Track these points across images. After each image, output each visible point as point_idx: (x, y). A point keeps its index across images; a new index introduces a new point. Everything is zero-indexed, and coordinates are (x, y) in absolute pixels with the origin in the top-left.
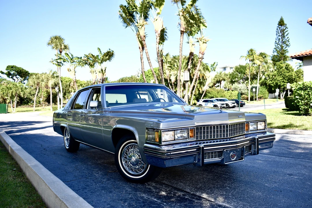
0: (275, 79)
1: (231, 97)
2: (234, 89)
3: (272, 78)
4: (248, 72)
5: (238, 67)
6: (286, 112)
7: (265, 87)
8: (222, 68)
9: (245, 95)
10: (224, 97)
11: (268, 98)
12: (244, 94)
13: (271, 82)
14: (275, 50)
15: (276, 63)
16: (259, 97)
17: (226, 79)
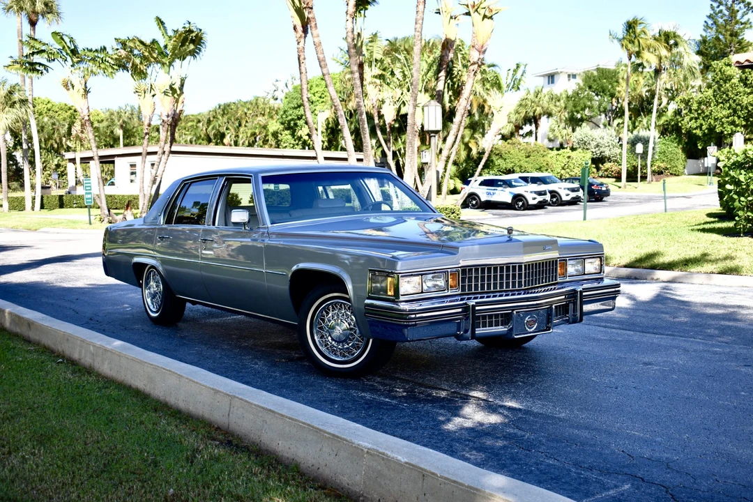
0: (707, 113)
1: (568, 170)
2: (578, 143)
3: (696, 111)
4: (622, 90)
5: (592, 73)
6: (713, 222)
7: (675, 139)
8: (543, 76)
9: (612, 164)
10: (547, 170)
11: (683, 173)
12: (609, 159)
13: (693, 124)
14: (710, 22)
15: (712, 63)
16: (657, 170)
17: (554, 110)
